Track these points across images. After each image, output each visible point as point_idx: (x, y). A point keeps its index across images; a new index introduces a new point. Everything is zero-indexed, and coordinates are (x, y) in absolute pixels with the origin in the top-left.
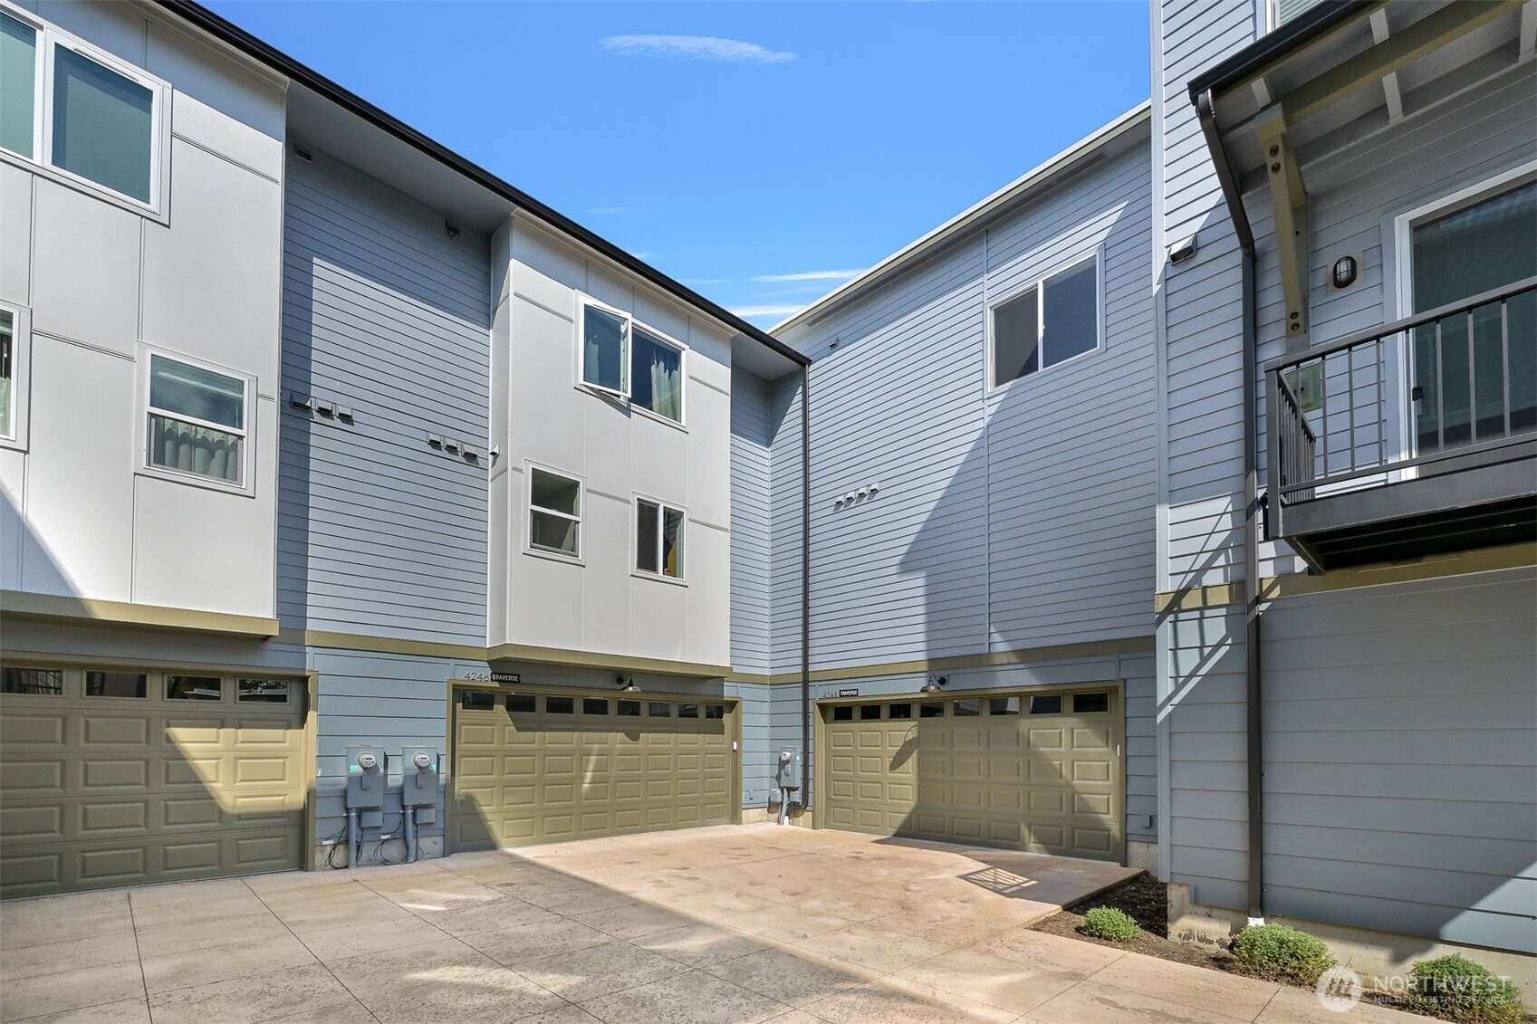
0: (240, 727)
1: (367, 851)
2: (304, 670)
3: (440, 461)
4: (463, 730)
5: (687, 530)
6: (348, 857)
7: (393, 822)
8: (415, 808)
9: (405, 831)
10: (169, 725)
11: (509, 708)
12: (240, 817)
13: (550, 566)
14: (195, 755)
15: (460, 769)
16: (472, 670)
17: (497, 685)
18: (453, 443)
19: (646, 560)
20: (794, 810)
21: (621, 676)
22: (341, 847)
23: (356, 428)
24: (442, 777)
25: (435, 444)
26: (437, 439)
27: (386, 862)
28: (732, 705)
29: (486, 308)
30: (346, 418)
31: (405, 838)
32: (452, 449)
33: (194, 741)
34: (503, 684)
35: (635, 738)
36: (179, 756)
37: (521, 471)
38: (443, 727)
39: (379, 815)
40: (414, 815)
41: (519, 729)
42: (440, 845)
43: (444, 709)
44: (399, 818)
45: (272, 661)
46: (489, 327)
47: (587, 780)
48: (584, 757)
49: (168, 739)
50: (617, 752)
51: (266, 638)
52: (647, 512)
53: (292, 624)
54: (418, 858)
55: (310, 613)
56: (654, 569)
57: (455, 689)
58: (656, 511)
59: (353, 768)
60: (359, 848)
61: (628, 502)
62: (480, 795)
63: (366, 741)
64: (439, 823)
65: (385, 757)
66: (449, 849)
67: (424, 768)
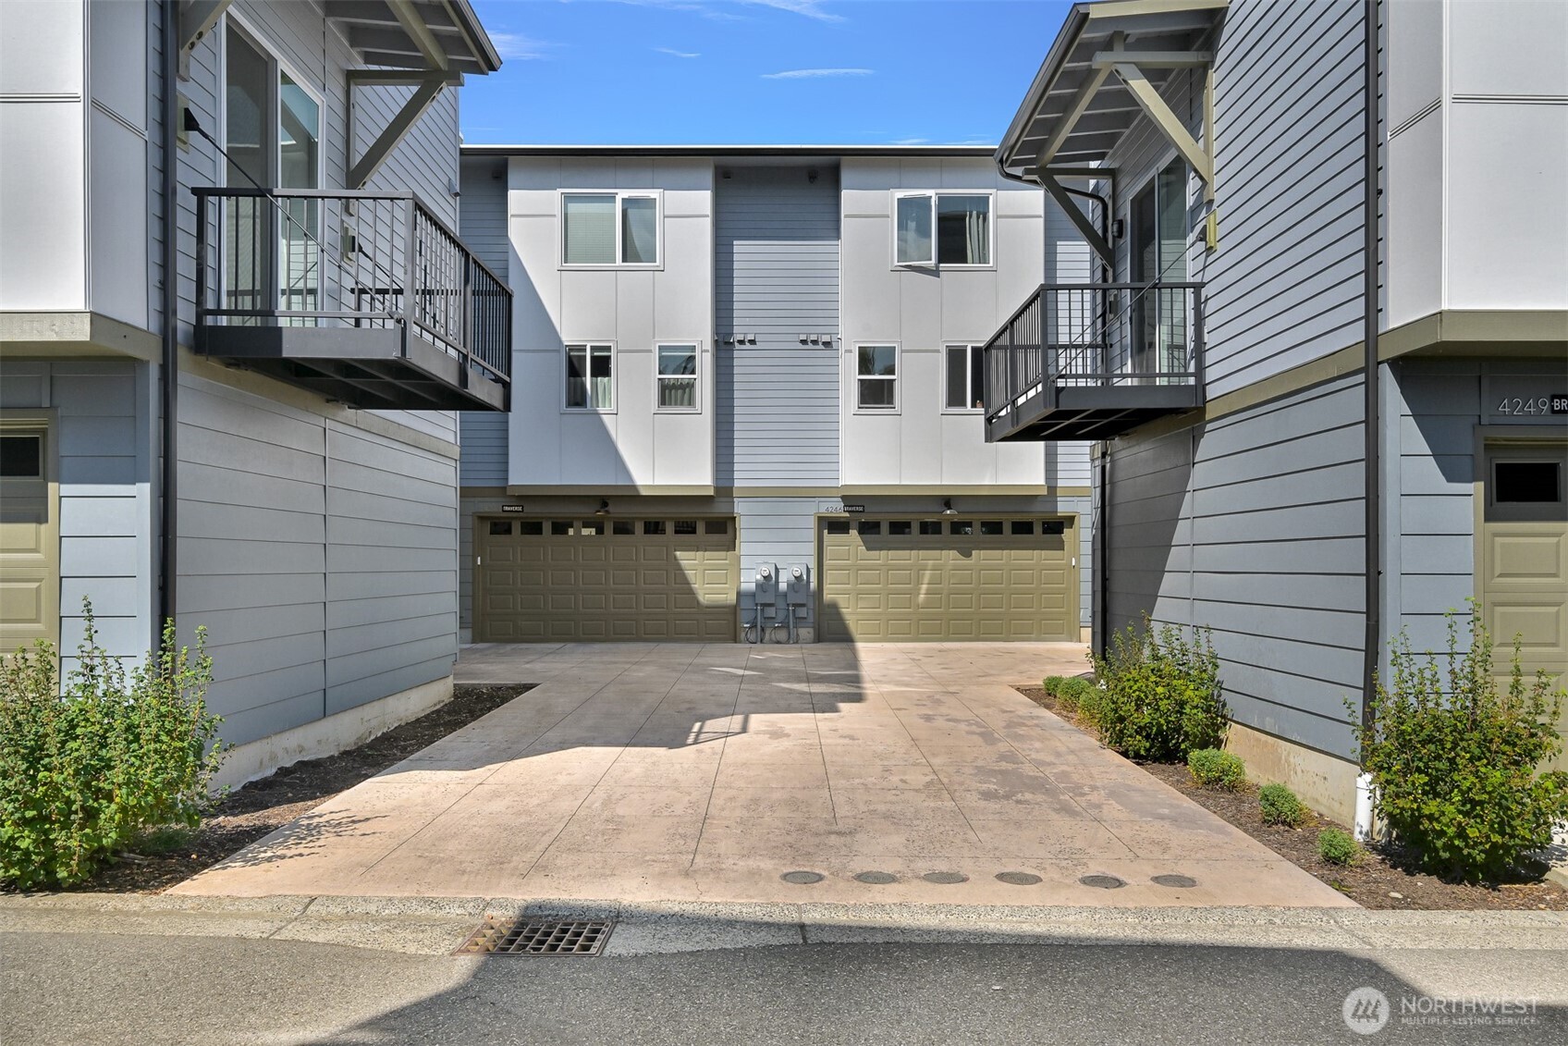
0: (706, 551)
1: (767, 635)
2: (733, 513)
3: (809, 352)
4: (828, 550)
6: (757, 637)
7: (782, 616)
8: (796, 605)
9: (788, 624)
10: (675, 550)
11: (860, 533)
12: (707, 607)
13: (878, 419)
14: (686, 568)
15: (827, 579)
16: (830, 505)
17: (847, 515)
18: (813, 337)
19: (956, 398)
21: (947, 501)
22: (753, 631)
23: (758, 346)
24: (812, 585)
25: (804, 342)
26: (803, 337)
27: (778, 643)
28: (1068, 520)
29: (832, 228)
30: (752, 342)
31: (788, 629)
32: (814, 342)
33: (685, 560)
34: (853, 514)
35: (968, 555)
36: (679, 568)
37: (850, 351)
38: (812, 548)
39: (773, 609)
40: (794, 611)
41: (868, 549)
42: (812, 635)
43: (812, 534)
44: (785, 613)
45: (719, 509)
46: (836, 238)
47: (923, 591)
48: (921, 572)
49: (675, 559)
50: (950, 567)
51: (709, 497)
52: (956, 357)
53: (723, 484)
54: (797, 642)
55: (736, 475)
56: (963, 404)
57: (821, 519)
58: (966, 350)
59: (759, 577)
60: (763, 630)
61: (938, 351)
62: (842, 601)
63: (766, 559)
64: (811, 619)
65: (777, 570)
66: (819, 638)
67: (798, 578)
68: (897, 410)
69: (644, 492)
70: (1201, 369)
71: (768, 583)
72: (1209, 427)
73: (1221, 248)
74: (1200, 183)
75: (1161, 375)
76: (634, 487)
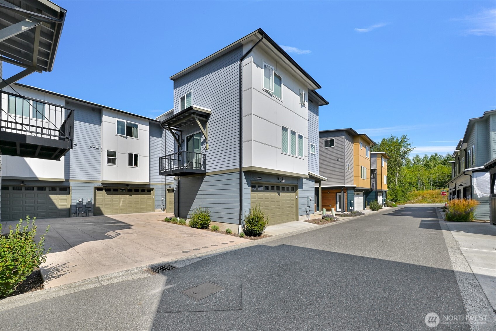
0: (59, 195)
1: (80, 215)
2: (69, 186)
3: (92, 149)
4: (97, 195)
5: (139, 158)
6: (77, 215)
7: (84, 210)
8: (88, 208)
9: (86, 212)
10: (49, 195)
11: (105, 191)
12: (60, 209)
13: (111, 166)
14: (53, 199)
15: (97, 201)
16: (98, 185)
17: (103, 187)
18: (94, 146)
19: (130, 164)
20: (164, 209)
21: (127, 185)
22: (76, 214)
23: (77, 146)
24: (93, 203)
26: (91, 146)
27: (83, 216)
28: (153, 189)
29: (100, 123)
31: (86, 213)
32: (94, 147)
33: (53, 197)
36: (51, 199)
37: (105, 151)
38: (93, 194)
39: (82, 209)
40: (88, 209)
41: (107, 195)
43: (93, 191)
45: (65, 185)
46: (100, 125)
47: (121, 203)
48: (120, 200)
49: (49, 197)
50: (127, 198)
51: (63, 181)
52: (130, 156)
53: (67, 178)
54: (88, 216)
55: (70, 176)
56: (132, 165)
57: (95, 188)
58: (132, 155)
59: (77, 201)
60: (78, 214)
61: (126, 154)
62: (101, 206)
63: (79, 197)
64: (93, 210)
65: (83, 199)
66: (94, 215)
67: (89, 201)
68: (117, 165)
69: (40, 180)
70: (205, 168)
71: (80, 203)
72: (206, 176)
73: (209, 150)
74: (205, 138)
75: (194, 167)
76: (37, 178)
